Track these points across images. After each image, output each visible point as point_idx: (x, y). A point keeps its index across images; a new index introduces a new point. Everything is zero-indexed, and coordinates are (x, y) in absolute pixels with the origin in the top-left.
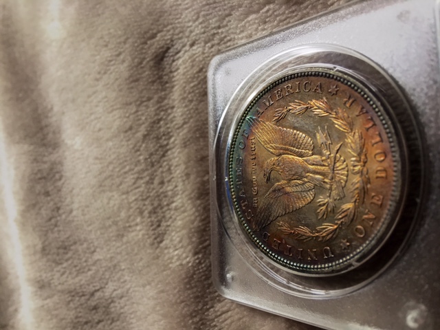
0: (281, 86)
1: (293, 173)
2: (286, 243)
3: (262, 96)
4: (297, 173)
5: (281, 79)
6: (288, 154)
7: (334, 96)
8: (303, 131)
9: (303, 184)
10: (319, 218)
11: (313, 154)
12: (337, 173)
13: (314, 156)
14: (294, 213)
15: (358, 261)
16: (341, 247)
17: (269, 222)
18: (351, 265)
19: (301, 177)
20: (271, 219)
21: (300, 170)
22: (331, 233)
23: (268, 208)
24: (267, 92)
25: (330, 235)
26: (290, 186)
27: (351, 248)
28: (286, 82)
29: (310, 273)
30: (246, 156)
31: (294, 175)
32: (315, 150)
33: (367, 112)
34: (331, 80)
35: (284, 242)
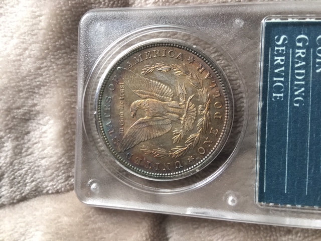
0: (151, 49)
1: (156, 112)
2: (146, 160)
3: (134, 54)
4: (159, 112)
5: (152, 45)
6: (153, 98)
7: (191, 64)
8: (166, 84)
9: (163, 120)
10: (174, 142)
11: (172, 100)
12: (190, 114)
13: (173, 102)
14: (154, 139)
15: (199, 168)
16: (189, 160)
17: (133, 146)
18: (195, 171)
19: (162, 115)
20: (135, 143)
21: (162, 110)
22: (182, 152)
23: (133, 136)
24: (138, 51)
25: (181, 154)
26: (153, 121)
27: (195, 161)
28: (155, 48)
29: (165, 178)
30: (115, 96)
31: (157, 113)
32: (175, 97)
33: (213, 78)
34: (190, 53)
35: (145, 159)
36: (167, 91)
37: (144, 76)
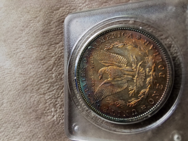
0: (110, 33)
1: (116, 75)
2: (111, 109)
3: (99, 37)
4: (118, 75)
5: (110, 30)
6: (114, 66)
7: (139, 40)
8: (121, 55)
9: (121, 80)
10: (130, 96)
11: (127, 66)
12: (140, 75)
13: (128, 67)
14: (116, 94)
15: (150, 114)
16: (142, 109)
17: (101, 99)
18: (147, 116)
19: (120, 77)
20: (102, 97)
21: (120, 73)
22: (136, 102)
23: (101, 92)
24: (102, 35)
25: (136, 104)
26: (114, 81)
27: (147, 109)
28: (113, 32)
29: (125, 122)
30: (88, 66)
31: (117, 76)
32: (128, 64)
33: (156, 48)
34: (137, 33)
35: (110, 108)
36: (123, 60)
37: (107, 51)
